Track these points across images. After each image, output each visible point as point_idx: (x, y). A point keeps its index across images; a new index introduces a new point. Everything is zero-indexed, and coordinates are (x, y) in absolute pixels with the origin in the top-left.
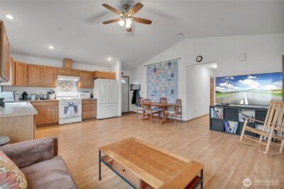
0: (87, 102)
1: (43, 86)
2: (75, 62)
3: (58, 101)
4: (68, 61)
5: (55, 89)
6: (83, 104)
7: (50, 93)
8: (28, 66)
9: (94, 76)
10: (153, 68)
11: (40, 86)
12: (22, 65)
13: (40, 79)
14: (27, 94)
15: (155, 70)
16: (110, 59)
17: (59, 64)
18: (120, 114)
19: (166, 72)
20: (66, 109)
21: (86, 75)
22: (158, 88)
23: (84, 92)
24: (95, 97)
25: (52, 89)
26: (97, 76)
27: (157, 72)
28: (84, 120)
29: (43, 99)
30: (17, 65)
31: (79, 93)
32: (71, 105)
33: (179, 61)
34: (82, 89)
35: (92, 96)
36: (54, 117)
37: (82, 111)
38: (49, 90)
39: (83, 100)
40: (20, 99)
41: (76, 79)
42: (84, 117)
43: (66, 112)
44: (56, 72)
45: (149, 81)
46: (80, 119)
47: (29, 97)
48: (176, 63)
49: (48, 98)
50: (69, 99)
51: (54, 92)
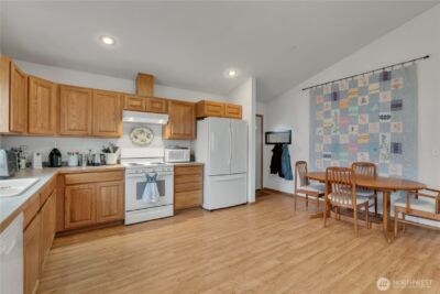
0: (184, 171)
1: (93, 136)
2: (159, 83)
3: (123, 170)
4: (145, 80)
5: (118, 143)
6: (176, 176)
7: (107, 151)
8: (60, 88)
9: (198, 112)
10: (328, 90)
11: (87, 136)
12: (46, 85)
13: (87, 118)
14: (59, 154)
15: (335, 96)
16: (232, 73)
17: (127, 86)
18: (251, 198)
19: (375, 97)
20: (141, 188)
21: (182, 111)
22: (344, 139)
23: (178, 147)
24: (199, 160)
25: (112, 141)
26: (206, 112)
27: (342, 101)
28: (177, 212)
29: (94, 164)
30: (32, 84)
31: (168, 151)
32: (150, 179)
33: (421, 64)
34: (172, 142)
35: (193, 158)
36: (114, 207)
37: (175, 192)
38: (106, 144)
39: (175, 167)
40: (44, 165)
41: (162, 120)
42: (179, 206)
43: (140, 195)
44: (122, 103)
45: (315, 123)
46: (169, 211)
47: (64, 159)
48: (409, 70)
49: (104, 163)
50: (147, 163)
51: (115, 149)
